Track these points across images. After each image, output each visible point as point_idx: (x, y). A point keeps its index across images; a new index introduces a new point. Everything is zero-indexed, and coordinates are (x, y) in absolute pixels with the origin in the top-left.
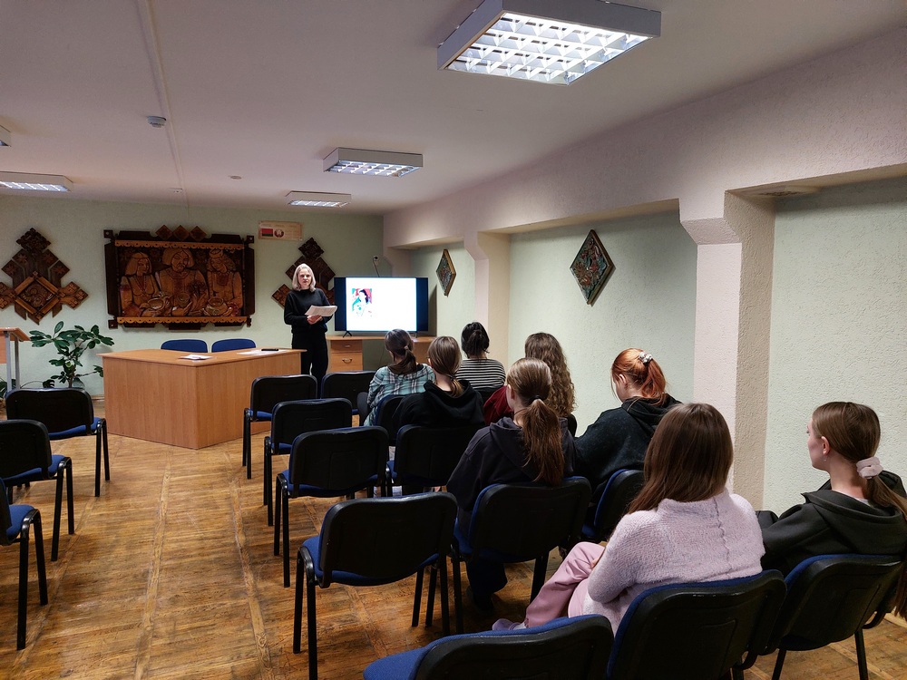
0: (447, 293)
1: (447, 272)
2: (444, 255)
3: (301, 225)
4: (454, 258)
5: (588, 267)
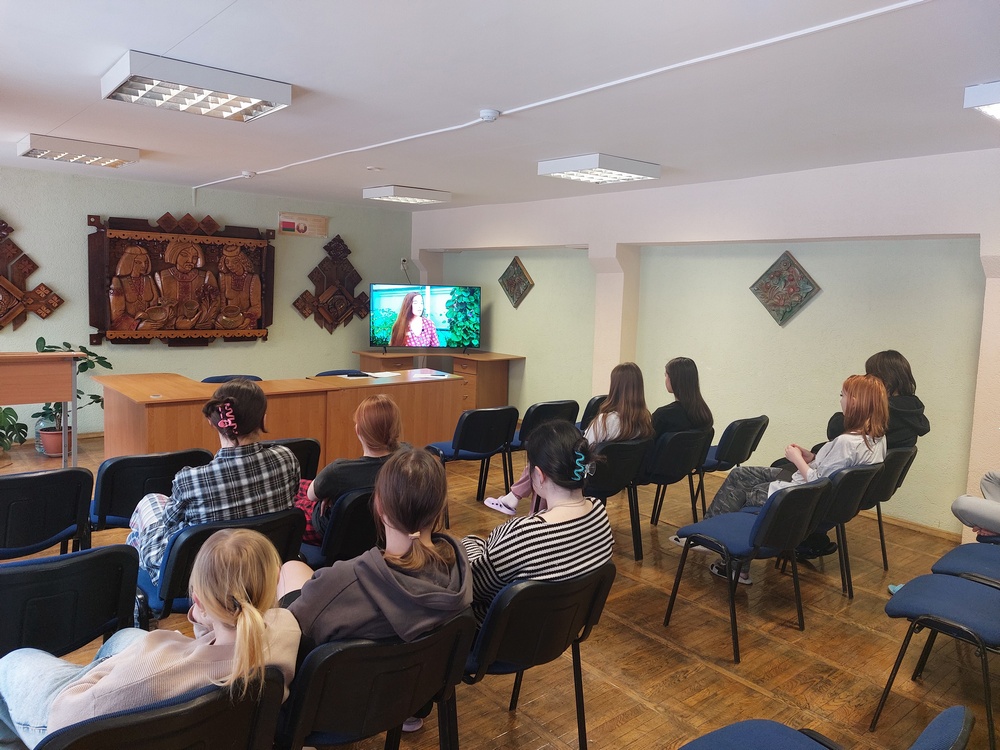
0: (516, 306)
1: (520, 282)
2: (516, 262)
3: (327, 220)
4: (531, 267)
5: (781, 288)
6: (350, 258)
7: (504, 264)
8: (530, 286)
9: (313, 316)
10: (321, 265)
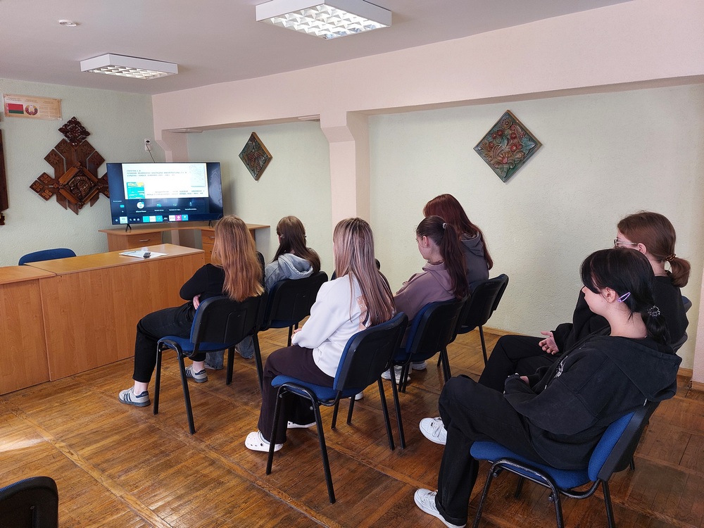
0: (257, 178)
1: (259, 157)
2: (254, 138)
3: (59, 101)
4: (268, 141)
5: (505, 146)
6: (90, 140)
7: (242, 141)
8: (268, 159)
9: (54, 198)
10: (57, 147)
